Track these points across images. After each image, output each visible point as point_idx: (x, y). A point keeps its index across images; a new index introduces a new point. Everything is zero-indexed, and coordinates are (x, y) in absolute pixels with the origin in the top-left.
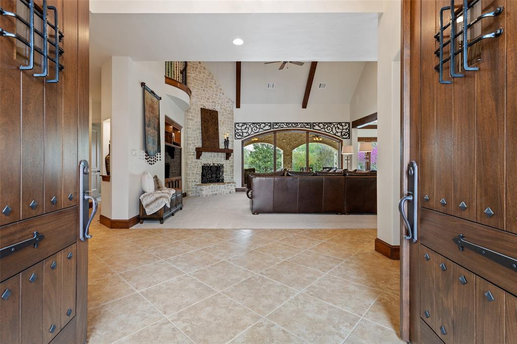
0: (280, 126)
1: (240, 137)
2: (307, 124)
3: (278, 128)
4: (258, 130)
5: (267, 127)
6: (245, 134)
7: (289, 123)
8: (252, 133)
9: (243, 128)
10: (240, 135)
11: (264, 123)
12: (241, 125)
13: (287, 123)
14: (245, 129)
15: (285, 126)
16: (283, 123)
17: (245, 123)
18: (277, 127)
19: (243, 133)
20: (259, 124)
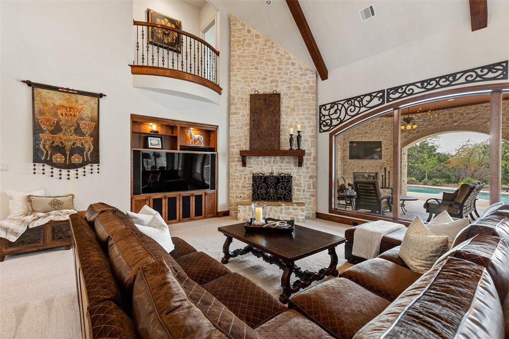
0: (405, 92)
1: (327, 128)
2: (490, 68)
3: (399, 98)
4: (357, 109)
5: (376, 101)
6: (335, 122)
7: (428, 81)
8: (347, 117)
9: (332, 111)
10: (327, 125)
11: (370, 95)
12: (328, 107)
13: (422, 82)
14: (336, 112)
15: (416, 90)
16: (413, 84)
17: (335, 103)
18: (397, 95)
19: (331, 120)
20: (359, 98)
